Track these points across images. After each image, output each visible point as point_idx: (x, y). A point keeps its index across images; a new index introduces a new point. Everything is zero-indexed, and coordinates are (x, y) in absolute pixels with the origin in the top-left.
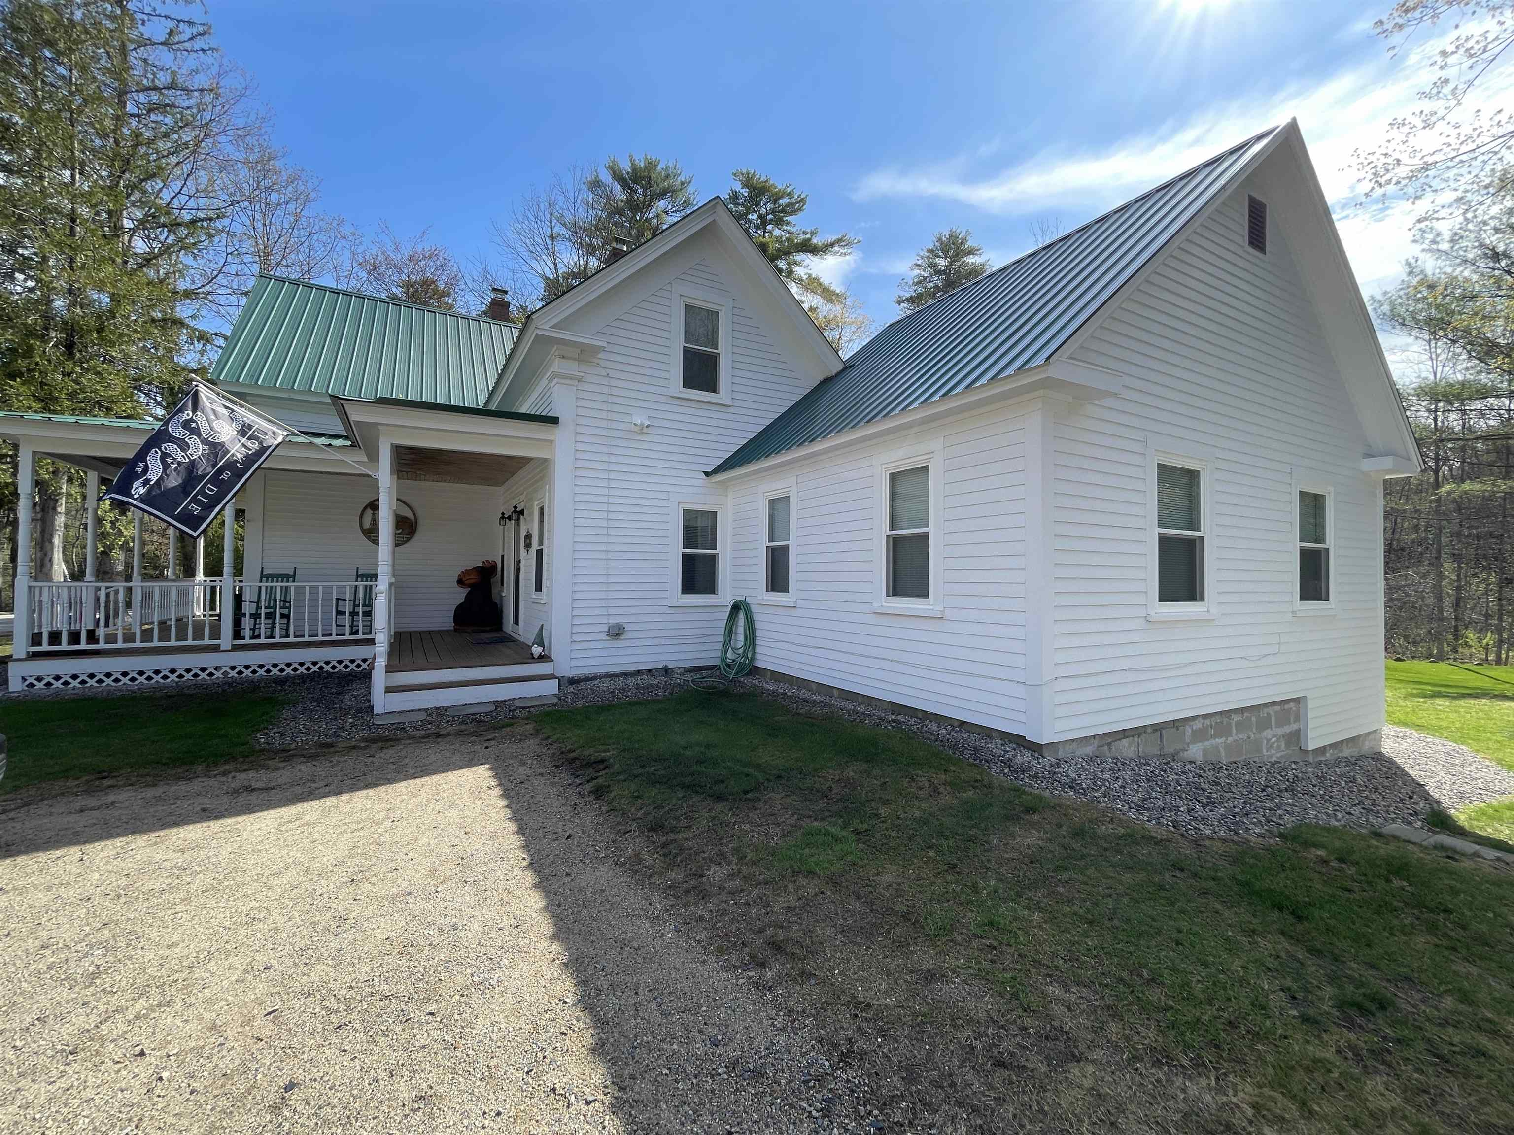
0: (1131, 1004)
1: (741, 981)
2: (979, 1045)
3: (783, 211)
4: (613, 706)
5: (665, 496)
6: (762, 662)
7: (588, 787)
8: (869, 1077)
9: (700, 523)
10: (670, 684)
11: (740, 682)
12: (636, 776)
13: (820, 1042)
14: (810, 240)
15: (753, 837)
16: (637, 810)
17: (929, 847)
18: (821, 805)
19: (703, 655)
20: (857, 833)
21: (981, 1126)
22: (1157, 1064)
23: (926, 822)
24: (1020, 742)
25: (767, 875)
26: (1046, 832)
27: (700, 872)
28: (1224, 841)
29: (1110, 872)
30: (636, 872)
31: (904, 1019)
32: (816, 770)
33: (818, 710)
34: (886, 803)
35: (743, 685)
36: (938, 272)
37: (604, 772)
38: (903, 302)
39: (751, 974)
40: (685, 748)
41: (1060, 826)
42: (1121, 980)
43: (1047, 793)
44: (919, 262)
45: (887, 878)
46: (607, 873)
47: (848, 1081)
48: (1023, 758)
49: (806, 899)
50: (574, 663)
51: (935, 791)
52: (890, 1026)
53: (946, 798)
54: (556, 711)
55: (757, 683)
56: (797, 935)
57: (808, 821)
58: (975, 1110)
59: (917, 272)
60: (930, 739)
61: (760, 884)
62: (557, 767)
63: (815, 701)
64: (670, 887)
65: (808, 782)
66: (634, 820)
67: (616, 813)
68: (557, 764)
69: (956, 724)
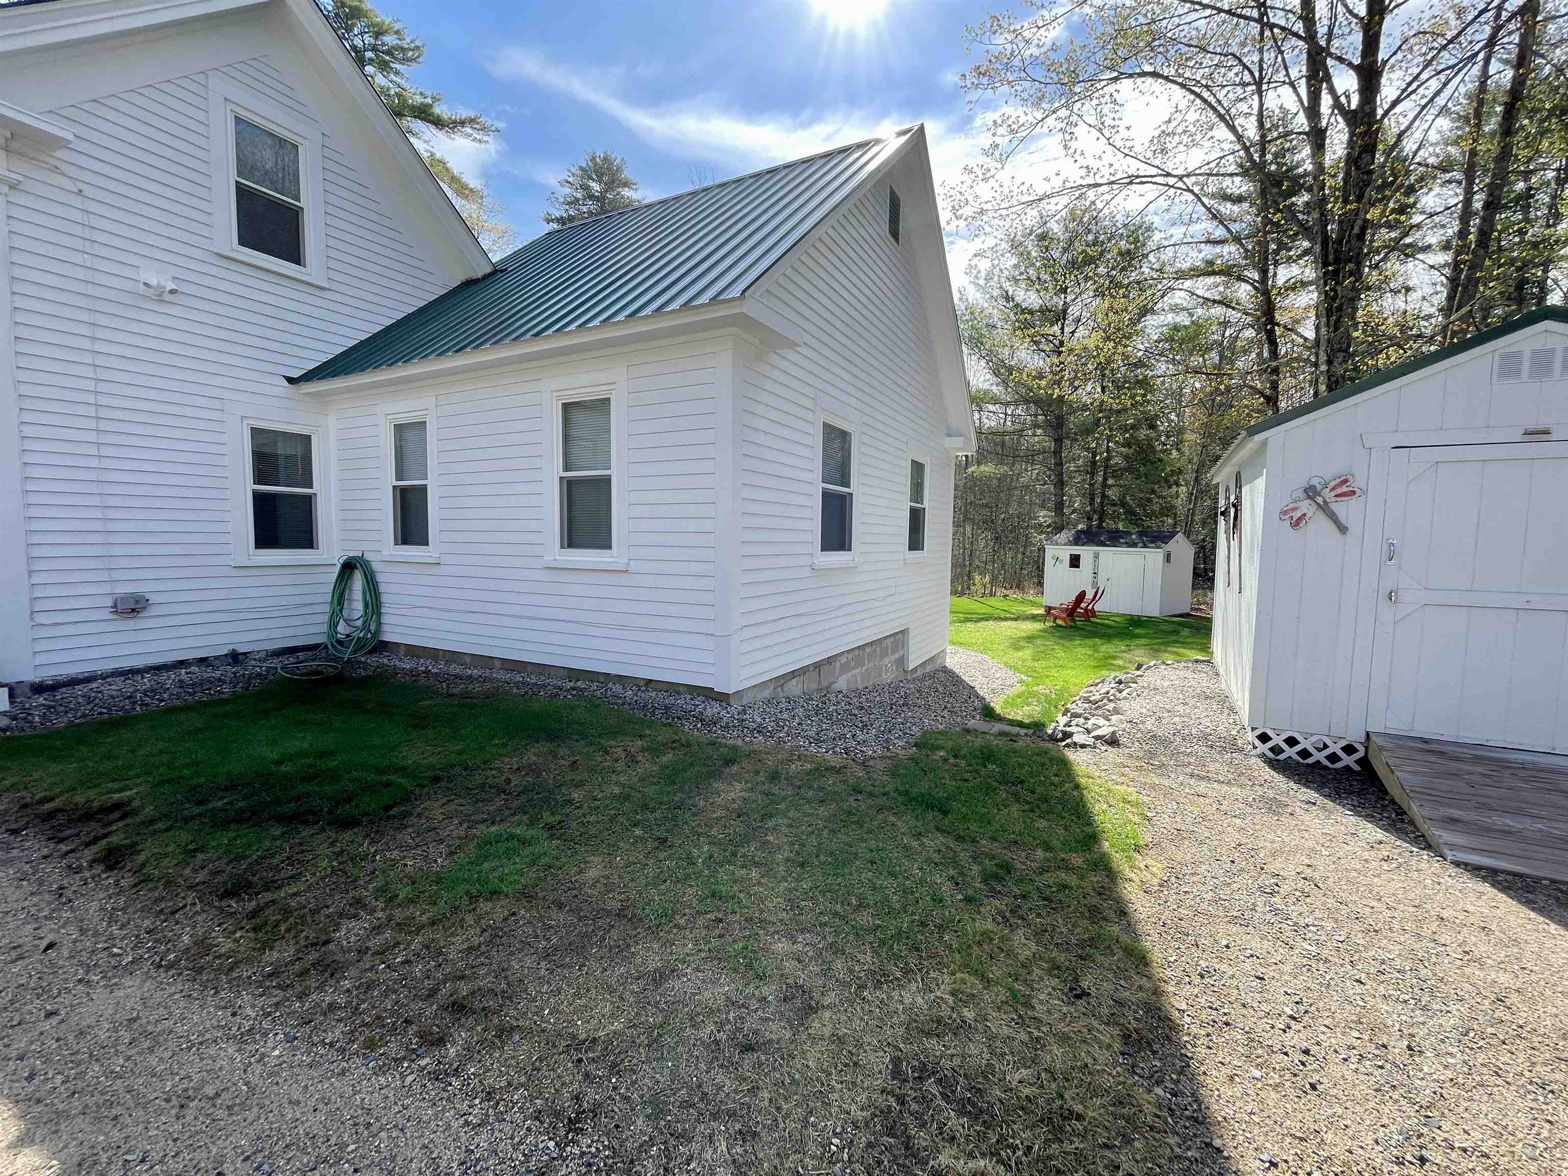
0: (847, 934)
1: (410, 1079)
2: (722, 1036)
3: (389, 53)
4: (135, 717)
5: (217, 404)
6: (390, 635)
7: (88, 854)
8: (608, 1135)
9: (282, 449)
10: (243, 676)
11: (359, 662)
12: (186, 820)
13: (537, 1118)
14: (430, 106)
15: (406, 865)
16: (195, 871)
17: (635, 825)
18: (499, 802)
19: (300, 631)
20: (550, 827)
21: (740, 1132)
22: (878, 985)
23: (627, 798)
24: (709, 694)
25: (432, 912)
26: (746, 782)
27: (323, 938)
28: (882, 758)
29: (807, 808)
30: (200, 970)
31: (638, 1041)
32: (485, 762)
33: (476, 688)
34: (580, 785)
35: (365, 666)
36: (591, 197)
37: (120, 824)
38: (552, 221)
39: (423, 1063)
40: (281, 762)
41: (757, 773)
42: (836, 914)
43: (739, 742)
44: (570, 180)
45: (592, 874)
46: (141, 987)
47: (583, 1154)
48: (712, 709)
49: (493, 930)
50: (41, 659)
51: (633, 761)
52: (622, 1056)
53: (646, 765)
54: (9, 738)
55: (386, 661)
56: (485, 982)
57: (483, 827)
58: (732, 1114)
59: (567, 190)
60: (617, 704)
61: (423, 927)
62: (14, 832)
63: (471, 676)
64: (270, 975)
65: (478, 779)
66: (190, 888)
67: (151, 885)
68: (14, 826)
69: (642, 683)
